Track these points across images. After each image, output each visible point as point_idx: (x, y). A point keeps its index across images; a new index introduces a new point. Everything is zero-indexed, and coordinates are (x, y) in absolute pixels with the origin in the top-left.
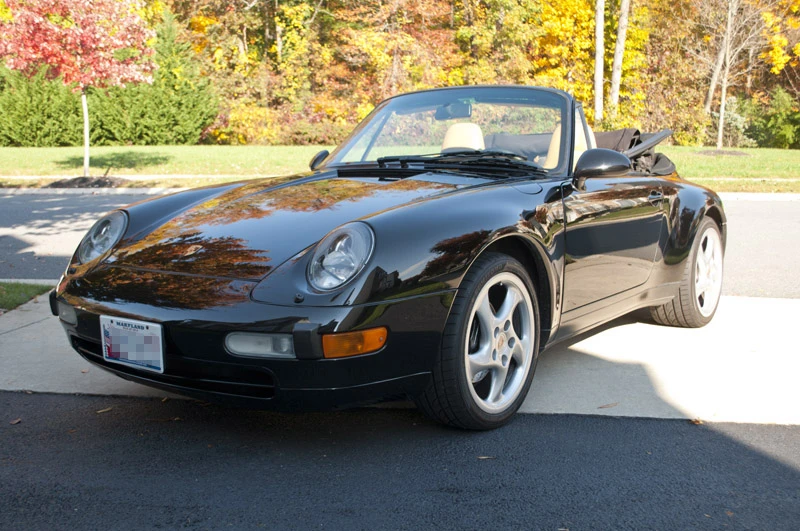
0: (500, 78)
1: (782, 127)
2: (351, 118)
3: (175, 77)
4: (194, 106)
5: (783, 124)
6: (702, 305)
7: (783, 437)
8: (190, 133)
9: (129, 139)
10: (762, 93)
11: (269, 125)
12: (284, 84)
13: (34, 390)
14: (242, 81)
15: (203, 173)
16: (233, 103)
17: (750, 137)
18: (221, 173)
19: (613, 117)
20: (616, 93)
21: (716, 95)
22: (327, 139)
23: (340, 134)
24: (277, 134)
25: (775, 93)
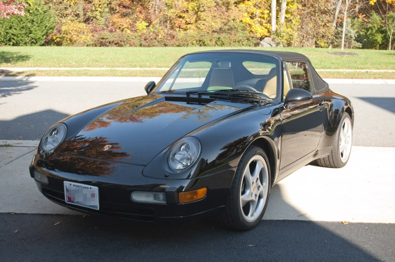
0: (218, 7)
1: (375, 34)
2: (133, 29)
3: (30, 5)
4: (41, 22)
5: (376, 33)
6: (342, 157)
7: (386, 230)
8: (39, 38)
9: (3, 42)
10: (364, 15)
11: (85, 33)
12: (93, 9)
13: (15, 212)
14: (68, 7)
15: (54, 67)
16: (64, 20)
17: (358, 41)
18: (64, 67)
19: (282, 29)
20: (283, 15)
21: (339, 16)
22: (119, 42)
23: (127, 39)
24: (90, 39)
25: (371, 15)
